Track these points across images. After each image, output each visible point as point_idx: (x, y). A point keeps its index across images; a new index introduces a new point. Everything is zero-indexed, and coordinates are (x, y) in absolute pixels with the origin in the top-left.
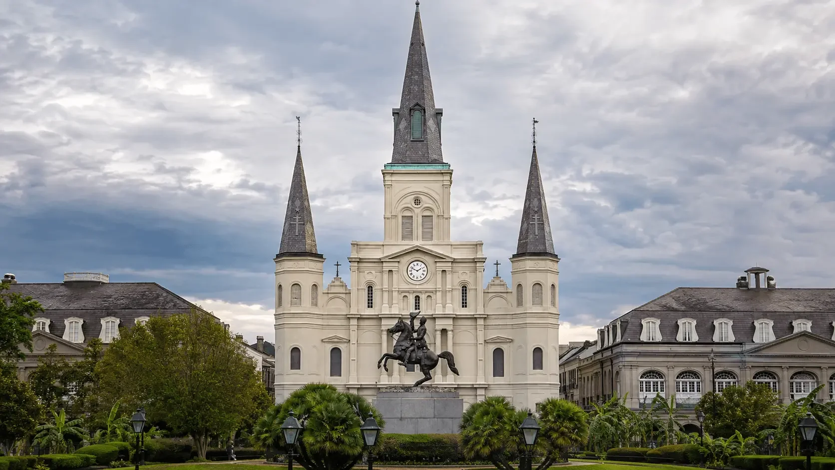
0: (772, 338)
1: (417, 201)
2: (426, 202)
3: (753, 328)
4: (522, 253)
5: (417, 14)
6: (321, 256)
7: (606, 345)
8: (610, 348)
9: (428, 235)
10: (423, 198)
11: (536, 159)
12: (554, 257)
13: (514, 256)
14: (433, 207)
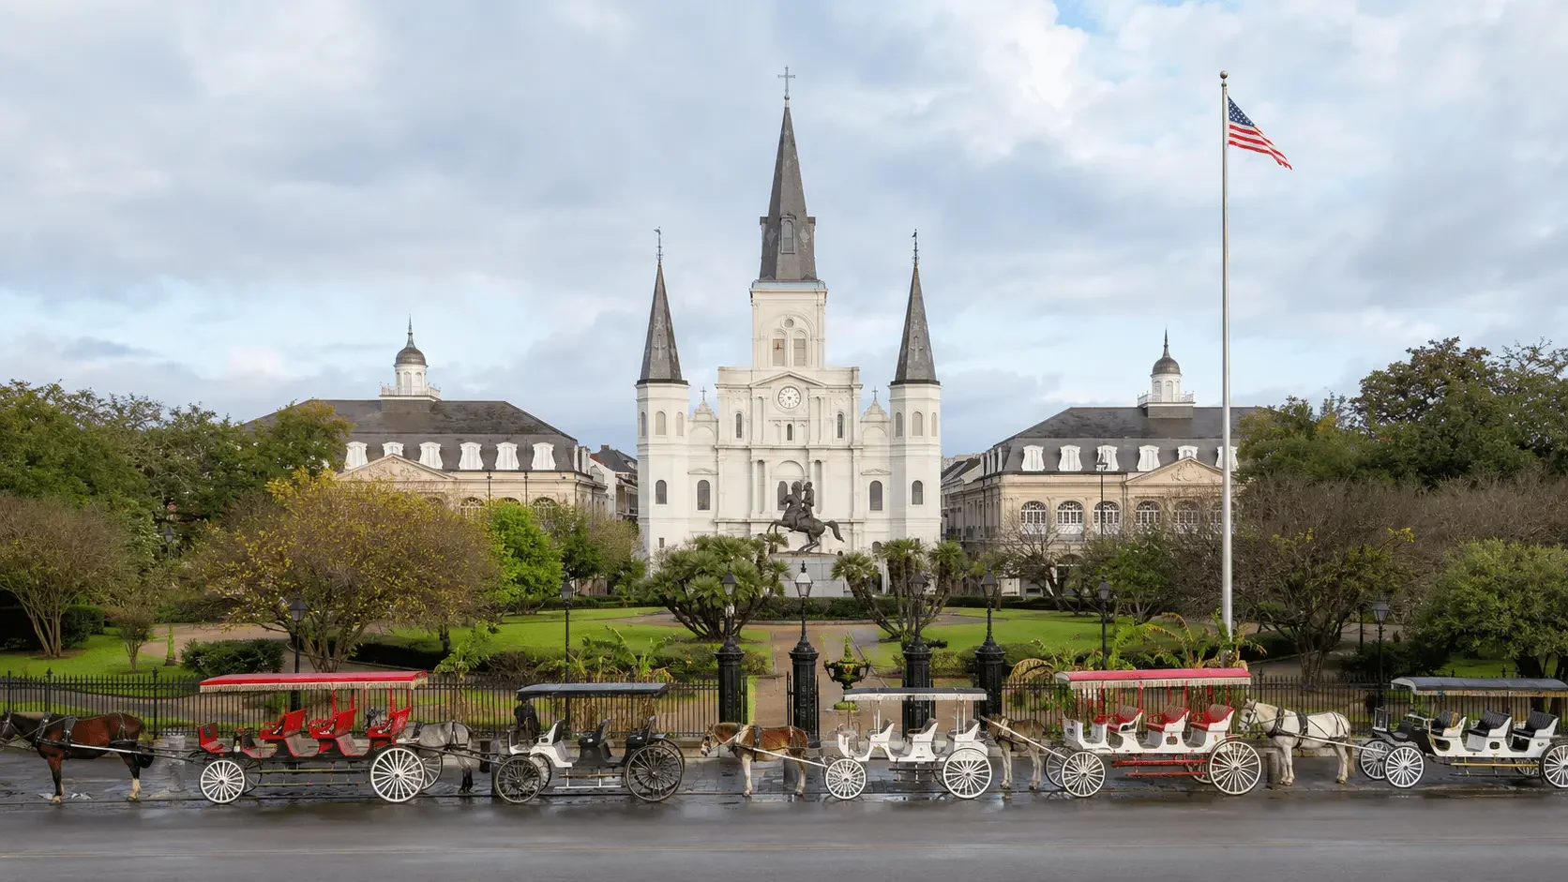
0: (1157, 464)
1: (791, 322)
2: (799, 323)
3: (1138, 456)
4: (901, 380)
5: (787, 110)
6: (686, 383)
7: (988, 473)
8: (991, 476)
9: (802, 360)
10: (796, 320)
11: (918, 278)
12: (938, 383)
13: (892, 383)
14: (806, 328)
